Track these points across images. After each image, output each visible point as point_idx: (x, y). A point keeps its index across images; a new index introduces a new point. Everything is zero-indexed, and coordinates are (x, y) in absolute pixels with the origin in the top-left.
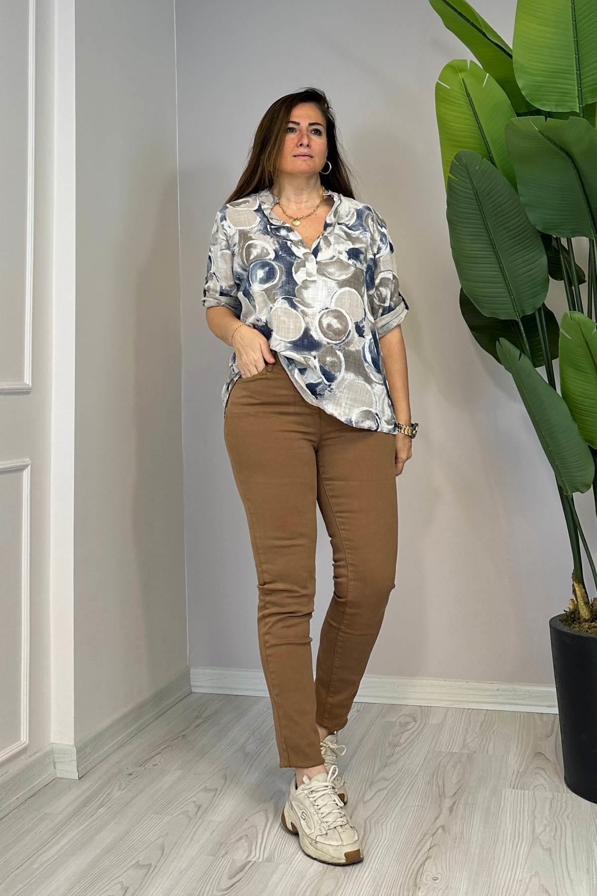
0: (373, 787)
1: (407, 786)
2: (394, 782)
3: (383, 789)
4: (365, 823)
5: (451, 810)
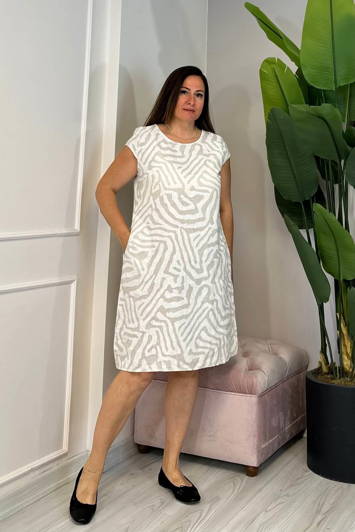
0: (277, 500)
1: (299, 502)
2: (292, 499)
3: (283, 503)
4: (260, 527)
5: (319, 524)
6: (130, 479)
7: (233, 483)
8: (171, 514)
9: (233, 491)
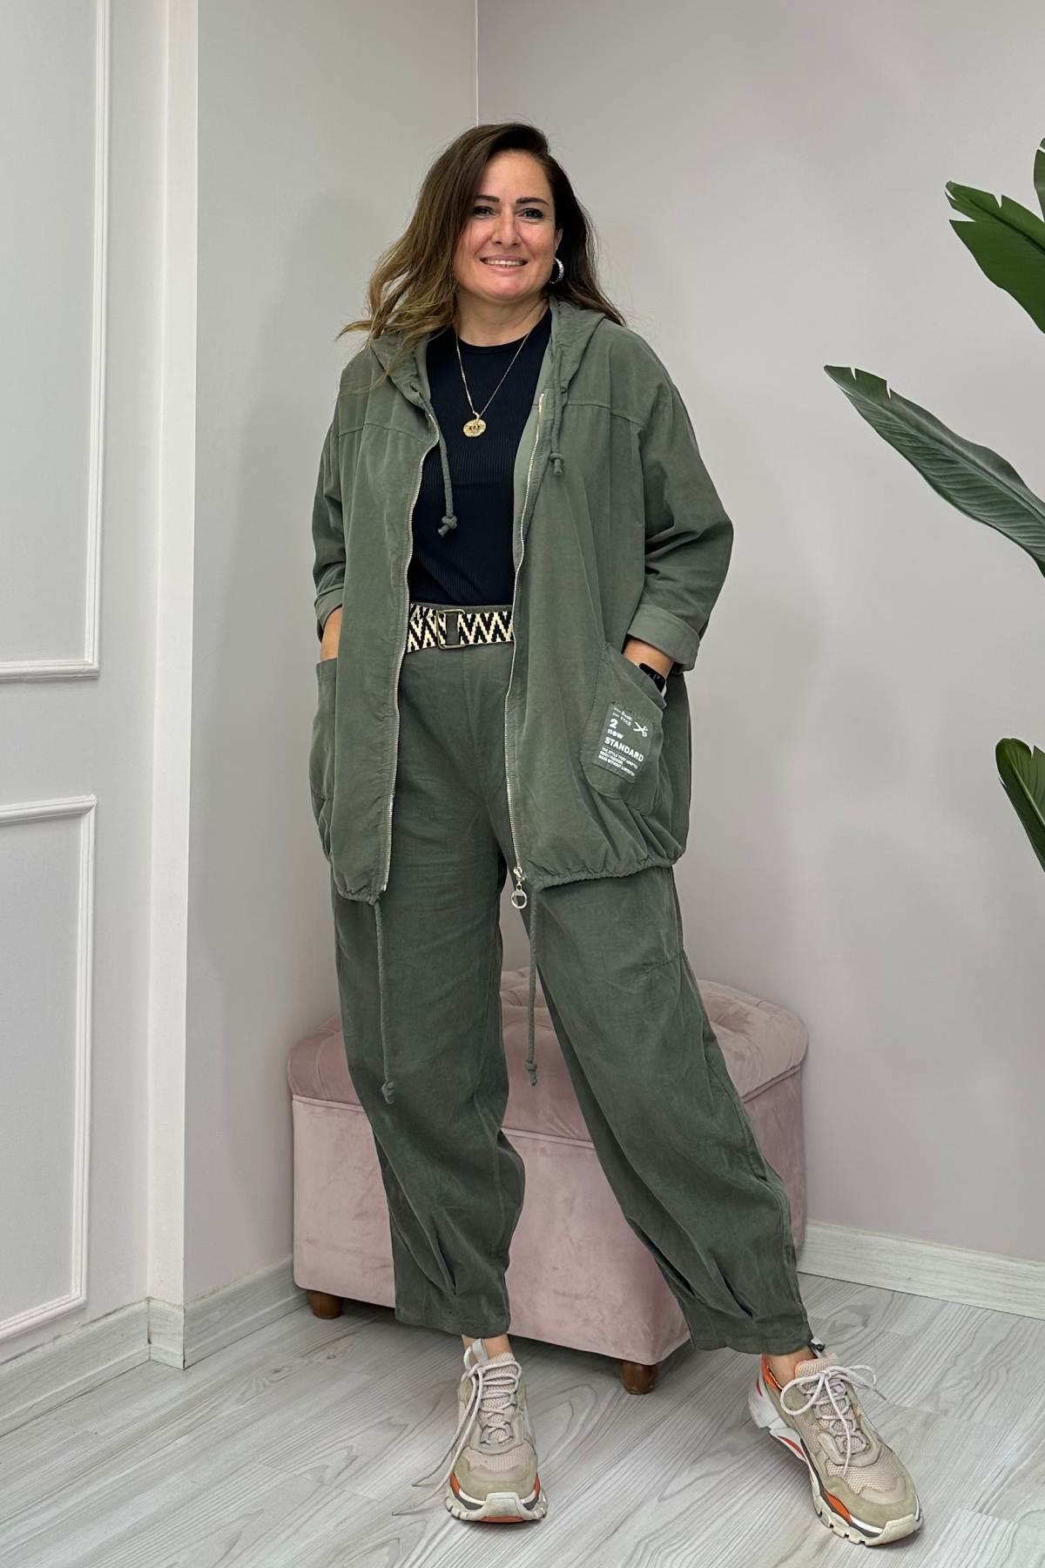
2: (746, 1460)
3: (716, 1472)
6: (268, 1383)
7: (571, 1404)
8: (372, 1497)
9: (567, 1431)
